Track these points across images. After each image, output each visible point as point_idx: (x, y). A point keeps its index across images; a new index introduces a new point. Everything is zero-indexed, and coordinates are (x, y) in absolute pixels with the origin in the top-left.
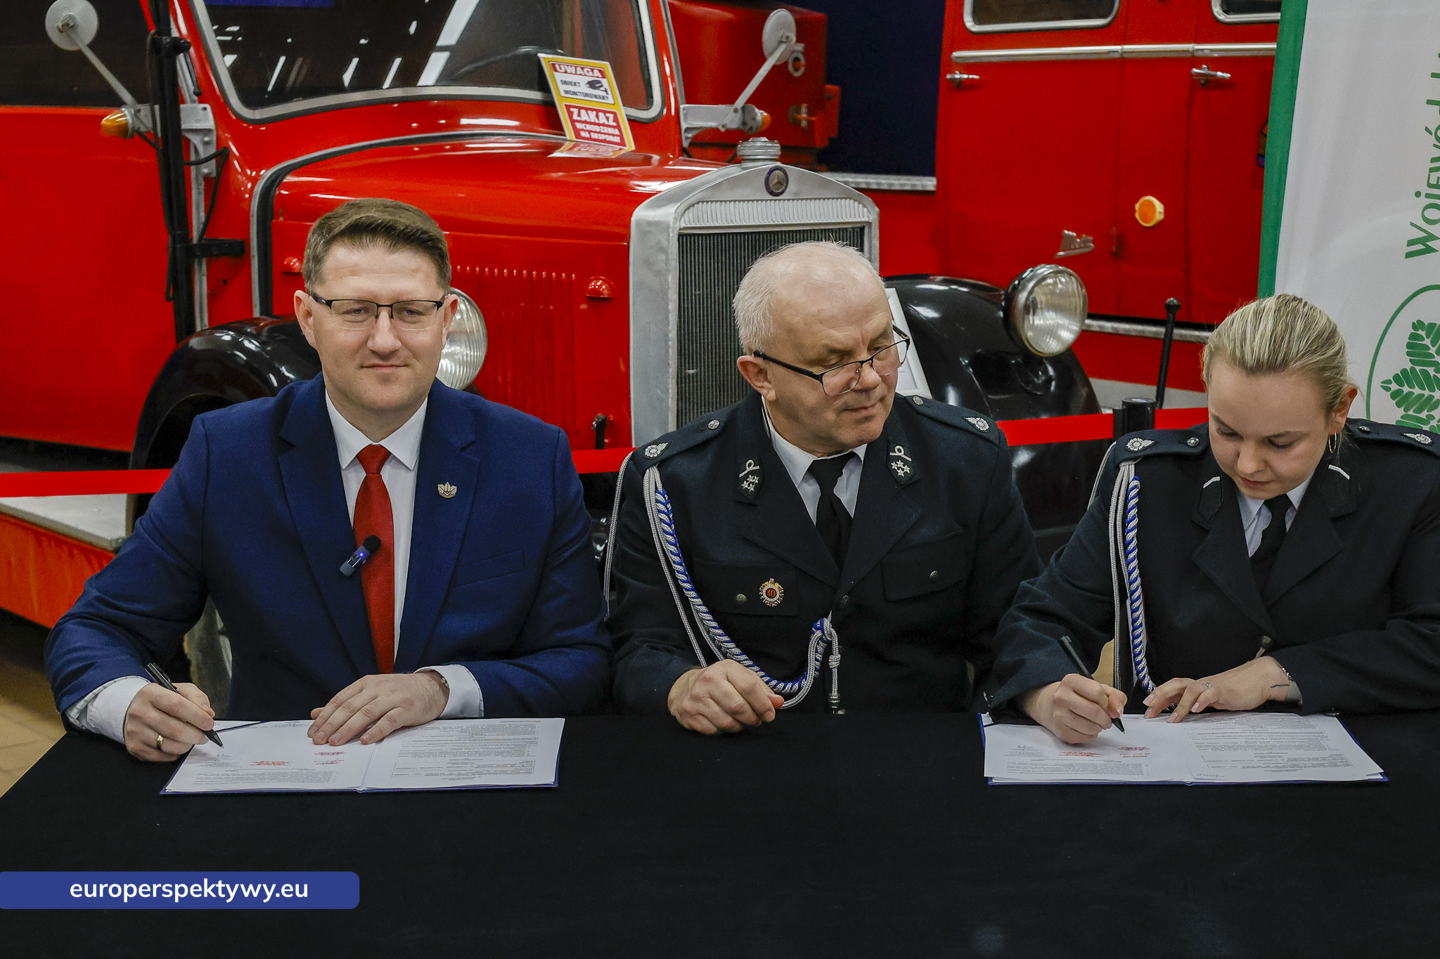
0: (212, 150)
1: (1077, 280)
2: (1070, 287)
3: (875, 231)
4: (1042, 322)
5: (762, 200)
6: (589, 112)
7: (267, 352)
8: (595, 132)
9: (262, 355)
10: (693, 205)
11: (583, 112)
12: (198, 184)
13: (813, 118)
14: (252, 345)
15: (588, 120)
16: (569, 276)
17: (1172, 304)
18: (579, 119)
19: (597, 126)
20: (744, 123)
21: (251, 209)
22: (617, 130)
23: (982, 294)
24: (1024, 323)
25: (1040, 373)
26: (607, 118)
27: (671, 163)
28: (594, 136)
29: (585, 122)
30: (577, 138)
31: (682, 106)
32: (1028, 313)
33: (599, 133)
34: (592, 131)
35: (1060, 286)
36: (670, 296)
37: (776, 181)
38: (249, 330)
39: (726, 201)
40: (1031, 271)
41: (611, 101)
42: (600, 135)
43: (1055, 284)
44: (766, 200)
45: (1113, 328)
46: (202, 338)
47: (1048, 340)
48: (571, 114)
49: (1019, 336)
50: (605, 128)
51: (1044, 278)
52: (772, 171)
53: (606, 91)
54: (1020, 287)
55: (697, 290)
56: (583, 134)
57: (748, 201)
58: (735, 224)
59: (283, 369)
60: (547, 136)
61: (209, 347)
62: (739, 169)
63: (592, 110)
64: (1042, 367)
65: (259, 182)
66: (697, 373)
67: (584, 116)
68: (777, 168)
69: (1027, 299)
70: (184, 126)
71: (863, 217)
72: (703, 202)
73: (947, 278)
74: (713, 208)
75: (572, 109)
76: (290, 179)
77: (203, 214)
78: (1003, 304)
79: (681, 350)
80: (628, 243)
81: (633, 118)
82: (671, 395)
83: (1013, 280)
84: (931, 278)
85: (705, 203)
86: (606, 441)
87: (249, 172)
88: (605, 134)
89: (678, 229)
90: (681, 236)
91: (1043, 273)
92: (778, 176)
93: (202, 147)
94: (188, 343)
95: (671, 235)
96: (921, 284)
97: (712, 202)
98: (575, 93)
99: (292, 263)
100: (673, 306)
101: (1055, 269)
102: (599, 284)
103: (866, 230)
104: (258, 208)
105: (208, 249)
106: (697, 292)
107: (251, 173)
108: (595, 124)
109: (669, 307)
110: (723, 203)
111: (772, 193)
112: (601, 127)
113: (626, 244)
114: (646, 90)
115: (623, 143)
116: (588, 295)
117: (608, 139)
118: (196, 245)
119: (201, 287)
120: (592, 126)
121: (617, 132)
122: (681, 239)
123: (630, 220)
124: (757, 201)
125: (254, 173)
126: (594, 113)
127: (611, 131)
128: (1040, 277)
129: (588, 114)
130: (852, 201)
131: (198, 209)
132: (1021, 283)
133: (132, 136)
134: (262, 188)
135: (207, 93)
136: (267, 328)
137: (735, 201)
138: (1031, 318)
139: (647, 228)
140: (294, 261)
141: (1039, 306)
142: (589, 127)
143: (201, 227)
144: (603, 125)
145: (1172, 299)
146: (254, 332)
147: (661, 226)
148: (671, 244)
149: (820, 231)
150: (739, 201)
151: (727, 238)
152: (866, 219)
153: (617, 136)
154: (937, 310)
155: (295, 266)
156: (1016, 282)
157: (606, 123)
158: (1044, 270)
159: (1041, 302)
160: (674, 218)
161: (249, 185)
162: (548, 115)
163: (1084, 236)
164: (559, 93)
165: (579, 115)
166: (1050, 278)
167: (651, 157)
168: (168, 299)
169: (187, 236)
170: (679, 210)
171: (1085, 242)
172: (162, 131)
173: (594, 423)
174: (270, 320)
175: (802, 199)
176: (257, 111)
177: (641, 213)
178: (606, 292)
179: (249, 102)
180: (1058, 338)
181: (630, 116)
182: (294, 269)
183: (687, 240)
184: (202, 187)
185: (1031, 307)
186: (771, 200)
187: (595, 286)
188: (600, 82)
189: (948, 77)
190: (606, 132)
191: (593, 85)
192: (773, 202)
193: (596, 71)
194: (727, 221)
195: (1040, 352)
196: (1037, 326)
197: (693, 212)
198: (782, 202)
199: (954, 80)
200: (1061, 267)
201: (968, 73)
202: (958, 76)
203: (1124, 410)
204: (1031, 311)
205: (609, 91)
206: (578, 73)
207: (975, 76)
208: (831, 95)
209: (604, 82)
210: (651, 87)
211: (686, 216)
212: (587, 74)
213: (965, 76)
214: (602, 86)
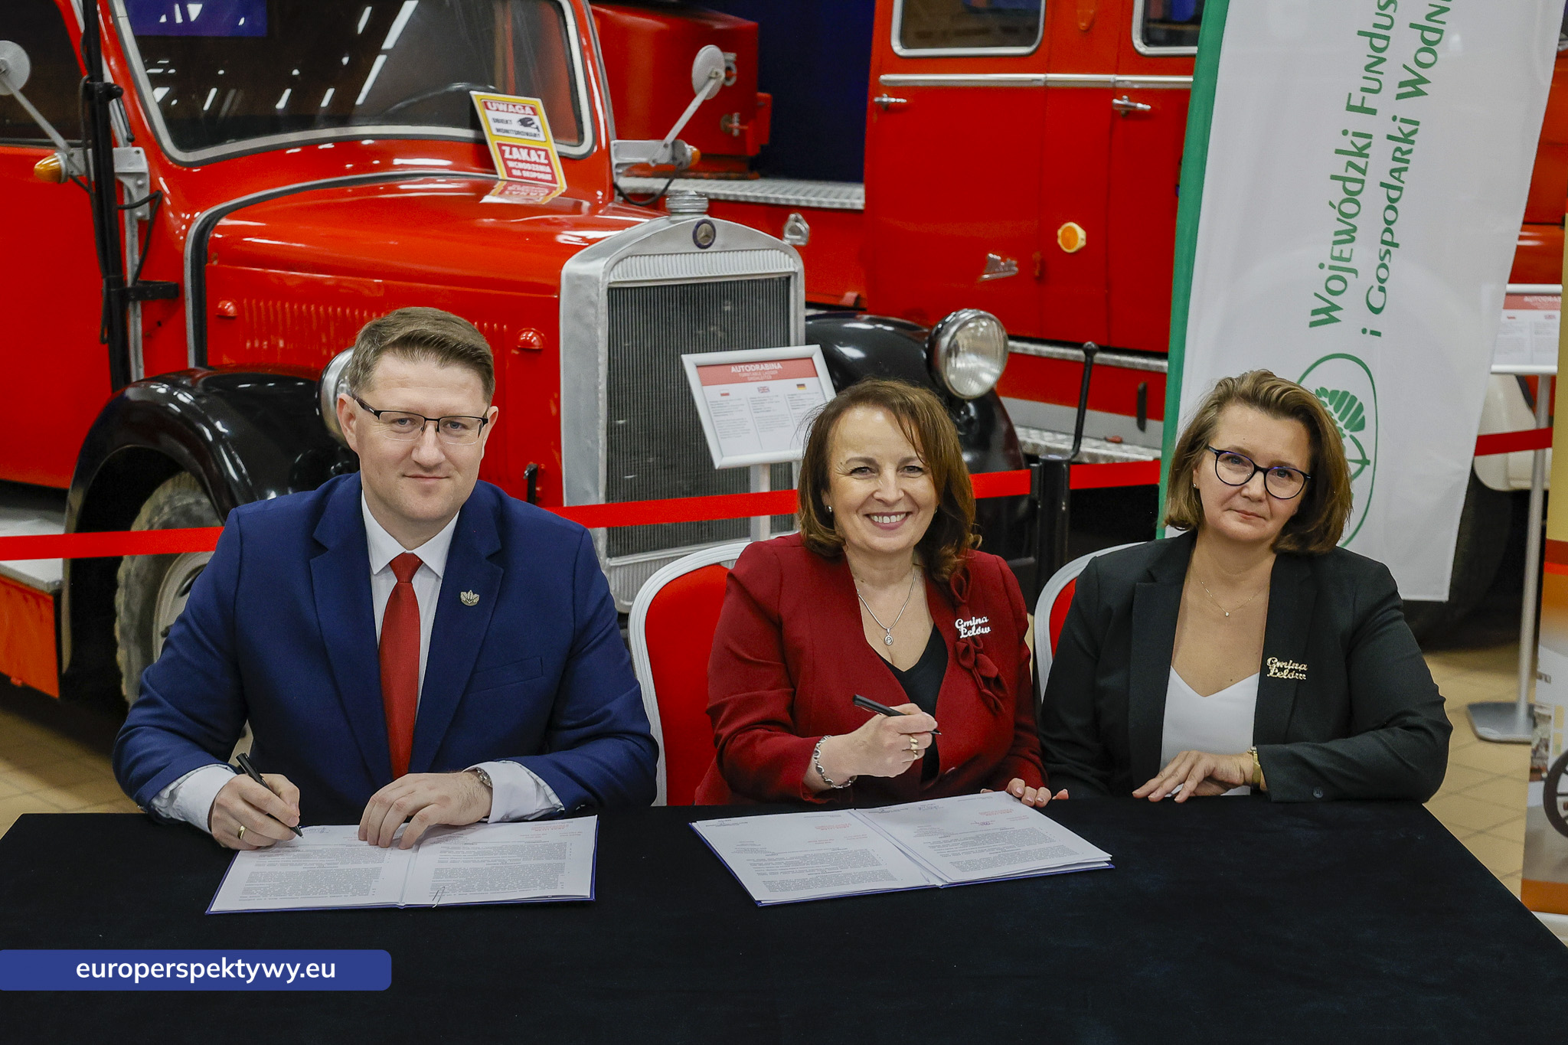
0: (146, 194)
1: (998, 325)
2: (990, 331)
3: (801, 281)
4: (964, 365)
5: (690, 253)
6: (521, 150)
7: (202, 406)
8: (527, 170)
9: (197, 410)
10: (622, 260)
11: (515, 150)
12: (132, 226)
13: (745, 127)
14: (185, 398)
15: (520, 158)
16: (500, 327)
17: (1090, 348)
18: (510, 157)
19: (528, 165)
20: (674, 158)
21: (186, 249)
22: (548, 167)
23: (908, 333)
24: (946, 366)
25: (962, 413)
26: (539, 156)
27: (601, 211)
28: (526, 174)
29: (517, 160)
30: (509, 176)
31: (612, 142)
32: (950, 356)
33: (531, 171)
34: (524, 169)
35: (981, 329)
36: (599, 349)
37: (703, 234)
38: (184, 382)
39: (654, 255)
40: (954, 316)
41: (542, 138)
42: (531, 173)
43: (977, 328)
44: (694, 253)
45: (1036, 350)
46: (138, 389)
47: (969, 383)
48: (502, 153)
49: (941, 379)
50: (537, 165)
51: (966, 323)
52: (698, 226)
53: (537, 128)
54: (943, 331)
55: (627, 342)
56: (515, 172)
57: (677, 254)
58: (664, 277)
59: (218, 425)
60: (479, 175)
61: (145, 399)
62: (667, 222)
63: (524, 148)
64: (964, 407)
65: (193, 224)
66: (626, 423)
67: (516, 154)
68: (704, 222)
69: (950, 343)
70: (117, 170)
71: (789, 267)
72: (632, 256)
73: (873, 316)
74: (642, 262)
75: (504, 148)
76: (224, 222)
77: (137, 257)
78: (927, 346)
79: (611, 401)
80: (559, 296)
81: (564, 155)
82: (601, 446)
83: (936, 325)
84: (858, 316)
85: (634, 257)
86: (538, 489)
87: (183, 215)
88: (536, 172)
89: (607, 283)
90: (610, 290)
91: (964, 318)
92: (706, 229)
93: (136, 191)
94: (123, 393)
95: (601, 289)
96: (848, 322)
97: (641, 256)
98: (507, 131)
99: (226, 307)
100: (603, 359)
101: (977, 314)
102: (530, 335)
103: (792, 280)
104: (192, 253)
105: (144, 292)
106: (627, 344)
107: (186, 215)
108: (526, 162)
109: (600, 360)
110: (652, 257)
111: (700, 246)
112: (532, 165)
113: (556, 297)
114: (577, 125)
115: (554, 181)
116: (519, 346)
117: (539, 177)
118: (130, 289)
119: (135, 330)
120: (524, 164)
121: (548, 169)
122: (610, 293)
123: (560, 273)
124: (685, 254)
125: (188, 216)
126: (526, 150)
127: (542, 168)
128: (962, 322)
129: (520, 153)
130: (778, 252)
131: (132, 251)
132: (944, 327)
133: (66, 182)
134: (196, 231)
135: (140, 136)
136: (202, 380)
137: (663, 255)
138: (953, 360)
139: (577, 282)
140: (229, 304)
141: (961, 349)
142: (521, 166)
143: (136, 268)
144: (535, 163)
145: (1090, 343)
146: (190, 385)
147: (591, 280)
148: (600, 298)
149: (747, 282)
150: (668, 254)
151: (656, 291)
152: (792, 269)
153: (548, 173)
154: (863, 350)
155: (229, 310)
156: (940, 326)
157: (538, 161)
158: (966, 314)
159: (963, 346)
160: (604, 273)
161: (184, 227)
162: (480, 154)
163: (1008, 260)
164: (491, 130)
165: (511, 153)
166: (972, 322)
167: (581, 204)
168: (104, 342)
169: (122, 281)
170: (608, 265)
171: (1010, 266)
172: (95, 175)
173: (526, 472)
174: (206, 371)
175: (729, 251)
176: (190, 154)
177: (572, 267)
178: (536, 344)
179: (182, 144)
180: (979, 381)
181: (562, 153)
182: (229, 313)
183: (617, 295)
184: (136, 230)
185: (953, 350)
186: (698, 253)
187: (527, 336)
188: (531, 120)
189: (877, 99)
190: (538, 170)
191: (524, 122)
192: (701, 254)
193: (527, 109)
194: (655, 274)
195: (962, 395)
196: (959, 369)
197: (622, 267)
198: (710, 254)
199: (882, 103)
200: (982, 312)
201: (896, 98)
202: (885, 100)
203: (1040, 467)
204: (954, 354)
205: (540, 128)
206: (510, 110)
207: (903, 101)
208: (761, 103)
209: (536, 119)
210: (582, 123)
211: (615, 270)
212: (519, 111)
213: (893, 100)
214: (533, 123)
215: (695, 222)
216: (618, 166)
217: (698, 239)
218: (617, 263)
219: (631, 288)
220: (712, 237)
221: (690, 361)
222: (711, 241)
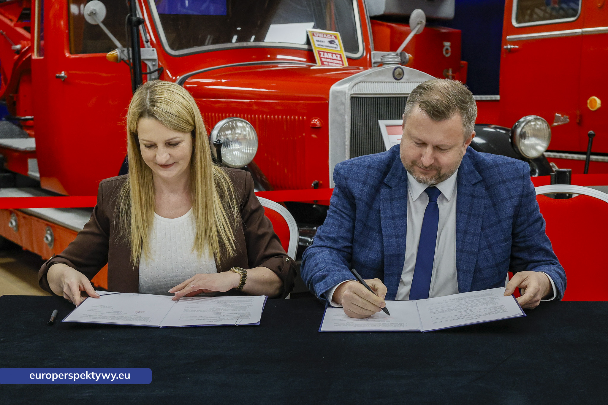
0: (156, 68)
1: (545, 123)
2: (542, 127)
4: (528, 142)
5: (391, 82)
6: (329, 54)
8: (331, 62)
10: (357, 83)
11: (326, 54)
13: (454, 75)
15: (328, 57)
16: (303, 118)
17: (591, 133)
18: (323, 56)
19: (332, 60)
20: (401, 60)
24: (519, 142)
26: (337, 57)
29: (326, 58)
31: (372, 52)
34: (329, 62)
35: (537, 126)
36: (346, 125)
37: (398, 73)
39: (373, 82)
40: (524, 118)
41: (339, 49)
42: (333, 63)
43: (535, 124)
44: (393, 82)
47: (531, 150)
48: (320, 55)
49: (517, 149)
50: (336, 61)
51: (530, 122)
52: (396, 68)
53: (337, 45)
54: (518, 126)
55: (360, 123)
56: (325, 63)
57: (385, 82)
58: (378, 93)
62: (381, 68)
63: (330, 53)
67: (326, 55)
68: (399, 68)
69: (521, 131)
70: (142, 58)
72: (362, 82)
74: (367, 85)
75: (320, 52)
76: (189, 81)
78: (511, 135)
80: (328, 101)
81: (349, 57)
83: (515, 123)
85: (363, 83)
87: (172, 77)
88: (335, 63)
89: (350, 94)
90: (352, 98)
92: (399, 71)
93: (152, 67)
95: (347, 97)
97: (367, 82)
98: (322, 46)
100: (348, 130)
101: (535, 118)
102: (316, 121)
106: (360, 124)
109: (346, 130)
110: (372, 83)
111: (396, 79)
112: (334, 60)
113: (328, 102)
116: (311, 126)
120: (330, 60)
121: (341, 62)
122: (352, 100)
123: (329, 92)
124: (389, 82)
125: (174, 78)
126: (331, 54)
127: (338, 62)
128: (528, 121)
132: (519, 123)
133: (120, 60)
137: (378, 82)
138: (523, 141)
139: (337, 94)
141: (527, 135)
144: (335, 59)
145: (591, 131)
147: (343, 93)
148: (346, 101)
150: (380, 82)
151: (375, 99)
153: (341, 64)
156: (517, 124)
158: (530, 118)
159: (528, 134)
160: (349, 90)
162: (310, 55)
163: (565, 116)
164: (314, 44)
165: (324, 55)
166: (533, 122)
170: (351, 85)
171: (565, 119)
172: (132, 59)
173: (313, 184)
175: (411, 82)
176: (177, 51)
177: (334, 88)
178: (319, 125)
179: (172, 47)
180: (536, 150)
181: (348, 56)
183: (355, 100)
185: (523, 136)
186: (395, 82)
187: (315, 121)
188: (334, 41)
189: (505, 47)
190: (336, 62)
191: (331, 42)
192: (396, 83)
193: (333, 37)
194: (374, 91)
195: (528, 156)
196: (526, 144)
197: (358, 87)
198: (401, 83)
199: (507, 48)
200: (538, 117)
201: (513, 45)
202: (509, 47)
203: (555, 175)
204: (523, 138)
205: (338, 45)
206: (324, 37)
207: (517, 47)
208: (463, 65)
209: (336, 41)
210: (358, 43)
211: (354, 88)
212: (329, 37)
213: (512, 47)
214: (335, 43)
215: (393, 68)
216: (375, 63)
217: (395, 75)
218: (355, 85)
219: (362, 97)
220: (402, 75)
221: (382, 124)
222: (402, 77)
